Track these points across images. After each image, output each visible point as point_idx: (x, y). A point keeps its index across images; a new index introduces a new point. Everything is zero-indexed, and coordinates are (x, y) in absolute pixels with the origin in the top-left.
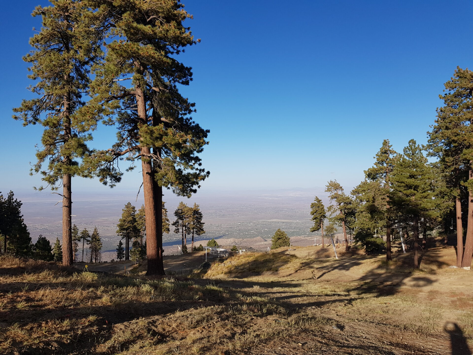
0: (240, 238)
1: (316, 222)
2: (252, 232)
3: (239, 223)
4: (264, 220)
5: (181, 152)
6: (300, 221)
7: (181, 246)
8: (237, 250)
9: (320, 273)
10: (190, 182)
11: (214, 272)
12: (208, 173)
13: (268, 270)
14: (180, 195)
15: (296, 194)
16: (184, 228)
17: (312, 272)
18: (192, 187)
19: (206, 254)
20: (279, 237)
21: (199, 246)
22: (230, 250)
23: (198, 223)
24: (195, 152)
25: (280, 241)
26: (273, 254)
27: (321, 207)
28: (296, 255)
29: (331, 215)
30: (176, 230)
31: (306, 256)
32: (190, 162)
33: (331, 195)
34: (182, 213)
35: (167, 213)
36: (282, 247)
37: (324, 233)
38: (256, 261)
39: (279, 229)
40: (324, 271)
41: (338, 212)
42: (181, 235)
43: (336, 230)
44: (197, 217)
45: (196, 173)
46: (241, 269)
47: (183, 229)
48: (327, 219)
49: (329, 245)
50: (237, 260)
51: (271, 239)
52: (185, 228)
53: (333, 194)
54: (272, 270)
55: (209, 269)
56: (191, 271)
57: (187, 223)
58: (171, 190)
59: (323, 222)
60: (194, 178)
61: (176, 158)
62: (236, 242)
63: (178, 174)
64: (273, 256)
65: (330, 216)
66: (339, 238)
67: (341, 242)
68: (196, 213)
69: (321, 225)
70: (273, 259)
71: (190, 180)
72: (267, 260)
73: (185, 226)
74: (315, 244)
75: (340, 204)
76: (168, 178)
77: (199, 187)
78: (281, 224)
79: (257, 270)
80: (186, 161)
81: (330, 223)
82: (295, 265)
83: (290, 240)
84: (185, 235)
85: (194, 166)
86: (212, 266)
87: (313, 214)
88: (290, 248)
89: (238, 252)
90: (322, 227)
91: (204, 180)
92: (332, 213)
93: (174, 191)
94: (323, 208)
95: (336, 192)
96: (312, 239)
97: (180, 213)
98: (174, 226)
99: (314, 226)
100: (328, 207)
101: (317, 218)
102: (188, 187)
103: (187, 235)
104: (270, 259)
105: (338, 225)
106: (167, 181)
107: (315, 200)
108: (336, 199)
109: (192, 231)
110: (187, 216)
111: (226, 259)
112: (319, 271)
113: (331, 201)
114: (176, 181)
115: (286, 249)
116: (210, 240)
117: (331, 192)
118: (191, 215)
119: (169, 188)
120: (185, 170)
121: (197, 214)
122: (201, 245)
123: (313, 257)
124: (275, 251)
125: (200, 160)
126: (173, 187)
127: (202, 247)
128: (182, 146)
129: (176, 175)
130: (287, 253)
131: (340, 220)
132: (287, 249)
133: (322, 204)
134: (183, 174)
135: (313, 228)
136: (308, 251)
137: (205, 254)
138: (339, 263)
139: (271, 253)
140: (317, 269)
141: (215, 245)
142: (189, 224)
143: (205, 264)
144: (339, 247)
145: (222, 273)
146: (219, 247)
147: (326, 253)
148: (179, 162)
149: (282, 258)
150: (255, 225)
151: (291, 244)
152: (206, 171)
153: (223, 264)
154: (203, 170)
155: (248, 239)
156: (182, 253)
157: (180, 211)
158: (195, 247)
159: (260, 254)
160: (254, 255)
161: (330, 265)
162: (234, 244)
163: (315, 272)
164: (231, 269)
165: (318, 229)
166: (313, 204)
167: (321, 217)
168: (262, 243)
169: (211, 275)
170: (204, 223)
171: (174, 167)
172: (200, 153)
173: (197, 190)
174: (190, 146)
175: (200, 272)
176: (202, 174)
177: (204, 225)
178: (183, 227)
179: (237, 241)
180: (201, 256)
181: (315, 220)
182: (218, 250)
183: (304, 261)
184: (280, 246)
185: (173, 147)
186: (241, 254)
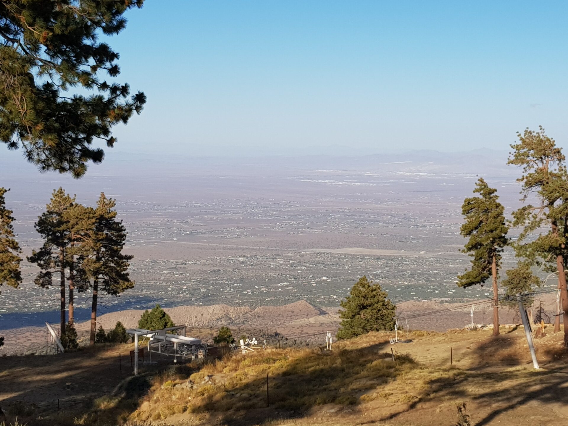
0: (243, 304)
1: (478, 258)
2: (282, 287)
3: (242, 259)
4: (317, 250)
5: (52, 30)
6: (431, 255)
7: (58, 326)
8: (233, 342)
9: (484, 413)
10: (81, 127)
11: (161, 408)
12: (140, 98)
13: (325, 403)
14: (49, 166)
15: (420, 171)
16: (67, 271)
17: (460, 409)
18: (89, 142)
19: (136, 351)
20: (363, 300)
21: (113, 327)
22: (210, 342)
23: (112, 257)
24: (99, 31)
25: (365, 314)
26: (344, 353)
27: (494, 212)
28: (413, 357)
29: (522, 236)
30: (42, 276)
31: (445, 361)
32: (80, 62)
33: (526, 174)
34: (60, 223)
35: (12, 223)
36: (370, 333)
37: (502, 291)
38: (290, 374)
39: (365, 279)
40: (495, 406)
41: (546, 228)
42: (56, 292)
43: (538, 283)
44: (108, 239)
45: (101, 98)
46: (244, 399)
47: (63, 274)
48: (509, 248)
49: (514, 326)
50: (231, 371)
51: (337, 309)
52: (71, 270)
53: (532, 171)
54: (337, 401)
55: (145, 398)
56: (89, 404)
57: (76, 257)
58: (20, 152)
59: (499, 257)
60: (94, 113)
61: (36, 49)
62: (232, 315)
63: (43, 100)
64: (343, 361)
65: (520, 239)
66: (547, 308)
67: (553, 318)
68: (105, 225)
69: (493, 266)
70: (343, 370)
71: (81, 122)
72: (322, 370)
73: (71, 265)
74: (472, 325)
75: (551, 204)
76: (11, 112)
77: (111, 142)
78: (372, 262)
79: (291, 400)
80: (67, 61)
81: (520, 263)
82: (407, 388)
83: (396, 312)
84: (71, 292)
85: (94, 76)
86: (152, 388)
87: (469, 233)
88: (394, 337)
89: (236, 347)
90: (494, 271)
91: (125, 120)
92: (526, 231)
93: (30, 155)
94: (500, 214)
95: (541, 166)
96: (465, 310)
97: (53, 225)
98: (35, 264)
99: (470, 270)
100: (516, 210)
101: (481, 245)
102: (76, 141)
103: (76, 292)
104: (335, 369)
105: (543, 267)
106: (8, 120)
107: (476, 191)
108: (540, 189)
109: (92, 280)
110: (77, 233)
111: (198, 369)
112: (481, 406)
113: (525, 193)
114: (36, 124)
115: (382, 340)
116: (150, 311)
117: (525, 165)
118: (90, 233)
119: (13, 145)
120: (65, 89)
121: (110, 229)
122: (119, 324)
123: (465, 363)
124: (349, 344)
125: (113, 56)
126: (26, 143)
127: (124, 329)
128: (57, 9)
129: (35, 103)
130: (387, 350)
131: (549, 251)
132: (386, 338)
133: (498, 201)
134: (59, 100)
135: (468, 276)
136: (449, 346)
137: (132, 352)
138: (541, 382)
139: (336, 351)
140: (476, 398)
141: (165, 325)
142: (82, 258)
143: (130, 382)
144: (544, 335)
145: (185, 410)
146: (176, 330)
147: (506, 352)
148: (45, 62)
149: (369, 365)
150: (292, 265)
151: (398, 323)
152: (133, 92)
153: (187, 384)
154: (124, 90)
155: (267, 307)
156: (62, 348)
157: (55, 219)
158: (101, 330)
159: (301, 354)
160: (285, 355)
161: (513, 388)
162: (224, 323)
163: (467, 407)
164: (210, 397)
165: (483, 280)
166: (468, 202)
167: (493, 242)
168: (312, 320)
169: (150, 415)
170: (130, 258)
171: (31, 78)
172: (115, 35)
173: (105, 152)
174: (84, 11)
175: (116, 408)
176: (121, 101)
177: (130, 262)
178: (64, 266)
179: (232, 312)
180: (120, 358)
181: (473, 252)
182: (174, 340)
183: (436, 375)
184: (365, 330)
185: (25, 12)
186: (244, 352)
